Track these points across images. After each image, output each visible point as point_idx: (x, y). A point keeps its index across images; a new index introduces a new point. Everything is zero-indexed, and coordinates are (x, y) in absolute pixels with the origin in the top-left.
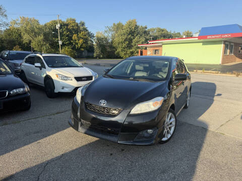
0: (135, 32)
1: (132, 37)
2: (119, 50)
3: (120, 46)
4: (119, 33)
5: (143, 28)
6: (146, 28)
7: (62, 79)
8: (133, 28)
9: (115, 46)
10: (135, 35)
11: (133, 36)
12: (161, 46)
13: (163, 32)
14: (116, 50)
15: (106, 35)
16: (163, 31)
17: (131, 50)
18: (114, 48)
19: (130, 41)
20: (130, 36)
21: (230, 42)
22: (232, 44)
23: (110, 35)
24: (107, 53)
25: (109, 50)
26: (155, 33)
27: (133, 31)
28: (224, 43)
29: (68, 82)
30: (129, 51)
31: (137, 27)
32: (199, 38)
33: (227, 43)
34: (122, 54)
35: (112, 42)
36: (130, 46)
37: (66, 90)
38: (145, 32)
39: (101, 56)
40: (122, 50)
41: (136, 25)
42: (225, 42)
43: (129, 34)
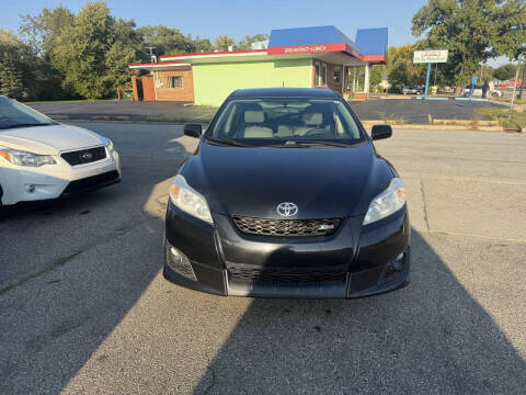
0: (107, 33)
1: (103, 47)
2: (71, 77)
3: (73, 66)
4: (65, 33)
5: (125, 25)
6: (134, 25)
7: (24, 164)
8: (103, 23)
9: (57, 66)
10: (109, 41)
11: (105, 42)
12: (188, 69)
13: (174, 37)
14: (64, 78)
15: (26, 39)
16: (173, 34)
17: (105, 78)
18: (56, 72)
19: (100, 55)
20: (96, 43)
21: (321, 62)
22: (325, 65)
23: (39, 38)
24: (37, 85)
25: (40, 77)
26: (156, 39)
27: (103, 30)
28: (314, 64)
29: (46, 170)
30: (100, 81)
31: (109, 21)
32: (270, 51)
33: (317, 63)
34: (82, 88)
35: (47, 58)
36: (99, 68)
37: (43, 194)
38: (132, 35)
39: (25, 95)
40: (81, 79)
41: (108, 17)
42: (315, 60)
43: (94, 38)
